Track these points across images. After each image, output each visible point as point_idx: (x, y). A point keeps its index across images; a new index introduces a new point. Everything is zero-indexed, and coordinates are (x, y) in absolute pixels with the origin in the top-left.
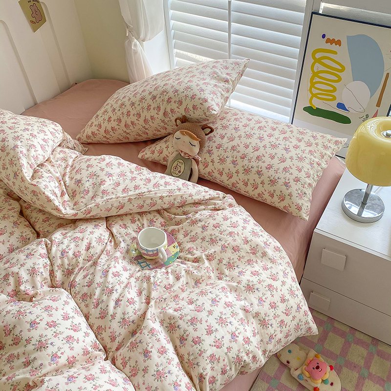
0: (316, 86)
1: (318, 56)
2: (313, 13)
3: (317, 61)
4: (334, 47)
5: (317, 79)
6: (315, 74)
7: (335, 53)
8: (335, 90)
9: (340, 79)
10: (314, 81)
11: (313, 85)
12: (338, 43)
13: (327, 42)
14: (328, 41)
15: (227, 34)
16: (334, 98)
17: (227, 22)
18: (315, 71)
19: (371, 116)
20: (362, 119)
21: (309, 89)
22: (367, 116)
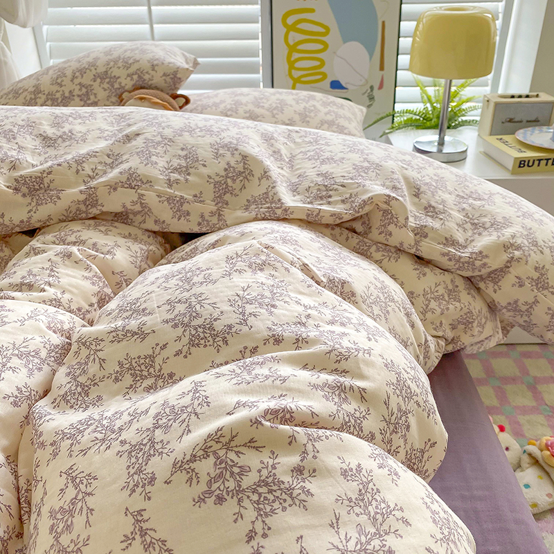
0: (298, 65)
1: (290, 21)
3: (290, 28)
4: (309, 3)
5: (296, 55)
6: (292, 49)
7: (312, 11)
8: (323, 63)
9: (326, 46)
10: (292, 59)
11: (291, 64)
15: (147, 27)
16: (325, 76)
17: (146, 8)
18: (291, 43)
19: (376, 87)
20: (366, 94)
21: (287, 73)
22: (372, 88)
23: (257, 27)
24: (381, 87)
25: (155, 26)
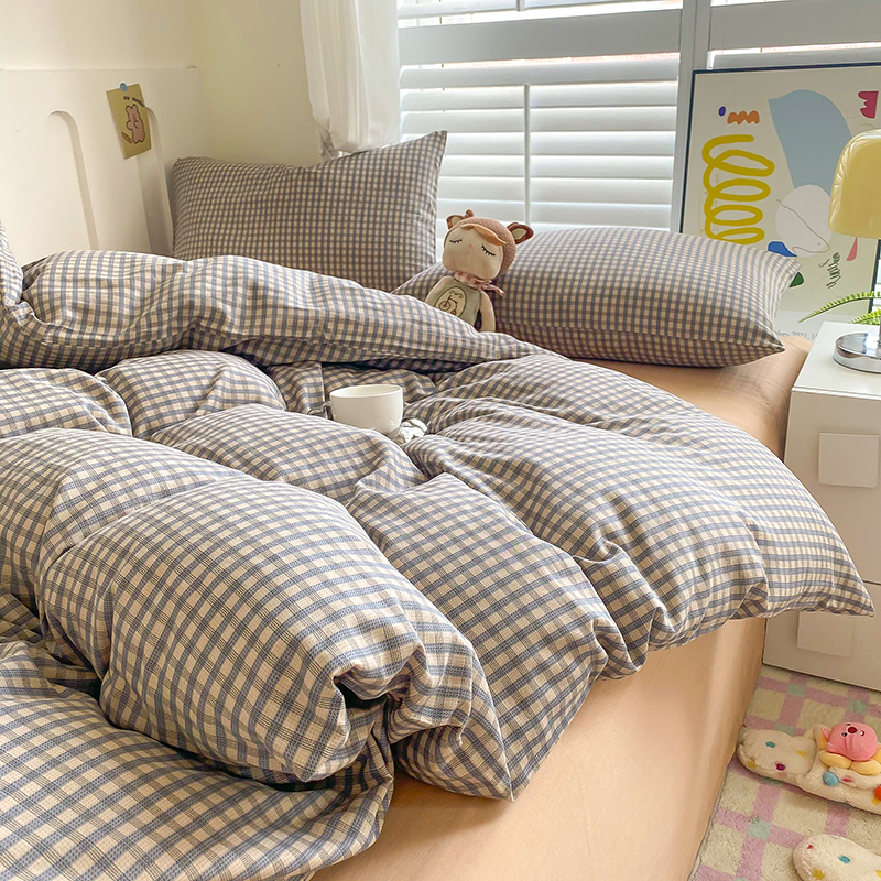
0: (719, 216)
1: (714, 153)
2: (695, 73)
3: (713, 164)
4: (745, 128)
5: (719, 203)
6: (714, 193)
7: (749, 139)
8: (759, 215)
9: (766, 190)
10: (713, 208)
11: (710, 215)
12: (754, 117)
13: (729, 122)
14: (733, 118)
15: (523, 158)
16: (761, 234)
17: (523, 134)
18: (713, 185)
19: (844, 255)
20: (827, 267)
21: (703, 227)
22: (836, 257)
23: (668, 162)
24: (852, 256)
25: (532, 158)
